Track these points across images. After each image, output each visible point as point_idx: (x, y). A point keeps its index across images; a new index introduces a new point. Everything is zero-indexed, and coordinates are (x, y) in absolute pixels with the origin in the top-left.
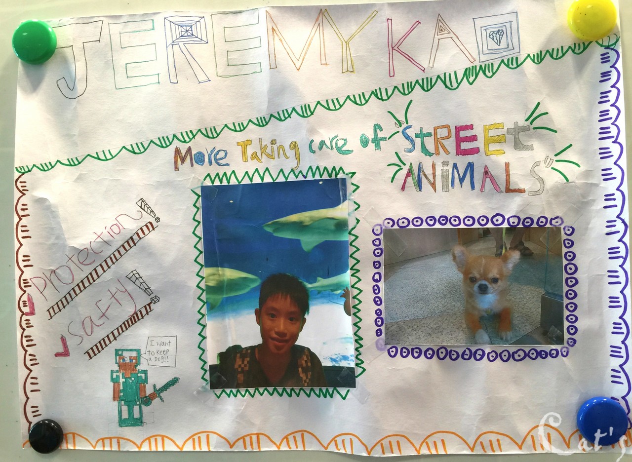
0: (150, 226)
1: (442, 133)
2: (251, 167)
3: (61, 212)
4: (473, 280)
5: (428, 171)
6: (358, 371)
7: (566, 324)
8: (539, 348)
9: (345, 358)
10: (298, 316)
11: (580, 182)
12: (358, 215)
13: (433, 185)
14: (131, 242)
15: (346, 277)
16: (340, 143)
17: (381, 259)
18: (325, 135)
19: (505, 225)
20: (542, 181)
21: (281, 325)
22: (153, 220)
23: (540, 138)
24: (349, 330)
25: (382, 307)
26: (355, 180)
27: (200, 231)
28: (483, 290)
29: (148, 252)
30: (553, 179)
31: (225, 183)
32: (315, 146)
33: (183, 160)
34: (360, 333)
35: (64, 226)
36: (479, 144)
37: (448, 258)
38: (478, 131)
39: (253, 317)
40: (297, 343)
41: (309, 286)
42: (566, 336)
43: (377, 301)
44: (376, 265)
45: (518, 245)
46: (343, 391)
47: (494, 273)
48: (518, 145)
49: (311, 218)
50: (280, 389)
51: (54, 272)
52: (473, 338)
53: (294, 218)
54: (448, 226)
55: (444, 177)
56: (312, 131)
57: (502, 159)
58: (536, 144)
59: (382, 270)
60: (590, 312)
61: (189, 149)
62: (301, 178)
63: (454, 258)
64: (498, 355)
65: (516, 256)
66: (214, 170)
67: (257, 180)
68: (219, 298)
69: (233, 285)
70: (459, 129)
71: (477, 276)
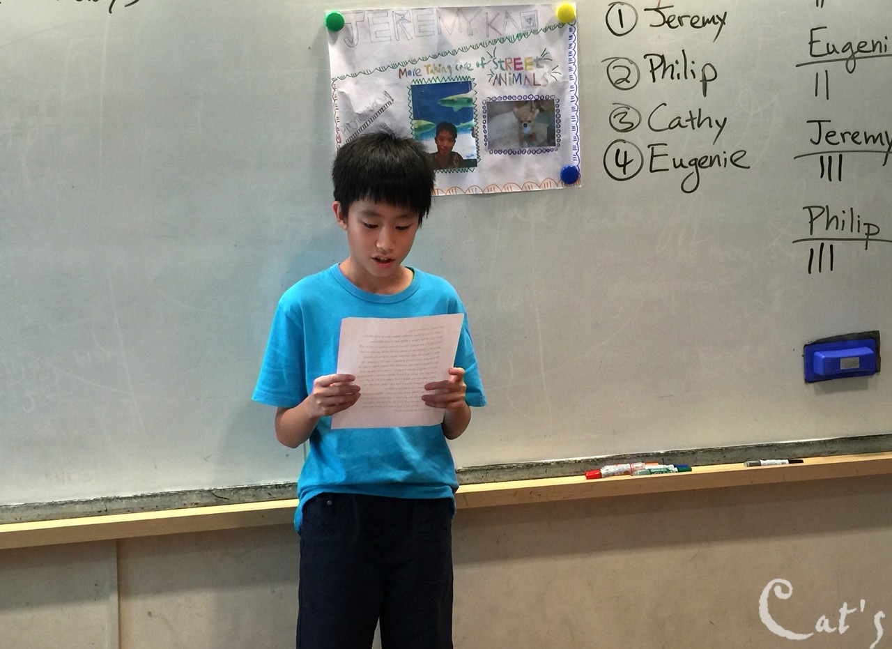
0: (390, 103)
1: (508, 61)
2: (431, 76)
3: (351, 98)
4: (522, 122)
5: (503, 76)
6: (478, 160)
7: (556, 138)
8: (547, 148)
9: (472, 155)
10: (453, 140)
11: (561, 81)
12: (477, 96)
13: (506, 83)
14: (382, 109)
15: (473, 122)
16: (469, 66)
17: (486, 114)
18: (462, 62)
19: (534, 99)
20: (547, 81)
21: (446, 143)
22: (391, 101)
23: (547, 63)
24: (475, 144)
25: (487, 134)
26: (475, 81)
27: (411, 105)
28: (525, 125)
29: (390, 115)
30: (551, 80)
31: (420, 84)
32: (458, 67)
33: (403, 74)
34: (479, 145)
35: (352, 104)
36: (523, 66)
37: (512, 113)
38: (523, 60)
39: (434, 140)
40: (453, 151)
41: (457, 126)
42: (556, 143)
43: (485, 132)
44: (484, 117)
45: (539, 107)
46: (472, 169)
47: (529, 119)
48: (538, 66)
49: (457, 98)
50: (445, 170)
51: (348, 124)
52: (522, 145)
53: (450, 98)
54: (512, 100)
55: (510, 80)
56: (457, 61)
57: (532, 72)
58: (545, 65)
59: (486, 119)
60: (565, 132)
61: (405, 69)
62: (452, 81)
63: (514, 113)
64: (531, 152)
65: (538, 111)
66: (416, 78)
67: (433, 82)
68: (419, 133)
69: (425, 127)
70: (515, 59)
71: (523, 119)
